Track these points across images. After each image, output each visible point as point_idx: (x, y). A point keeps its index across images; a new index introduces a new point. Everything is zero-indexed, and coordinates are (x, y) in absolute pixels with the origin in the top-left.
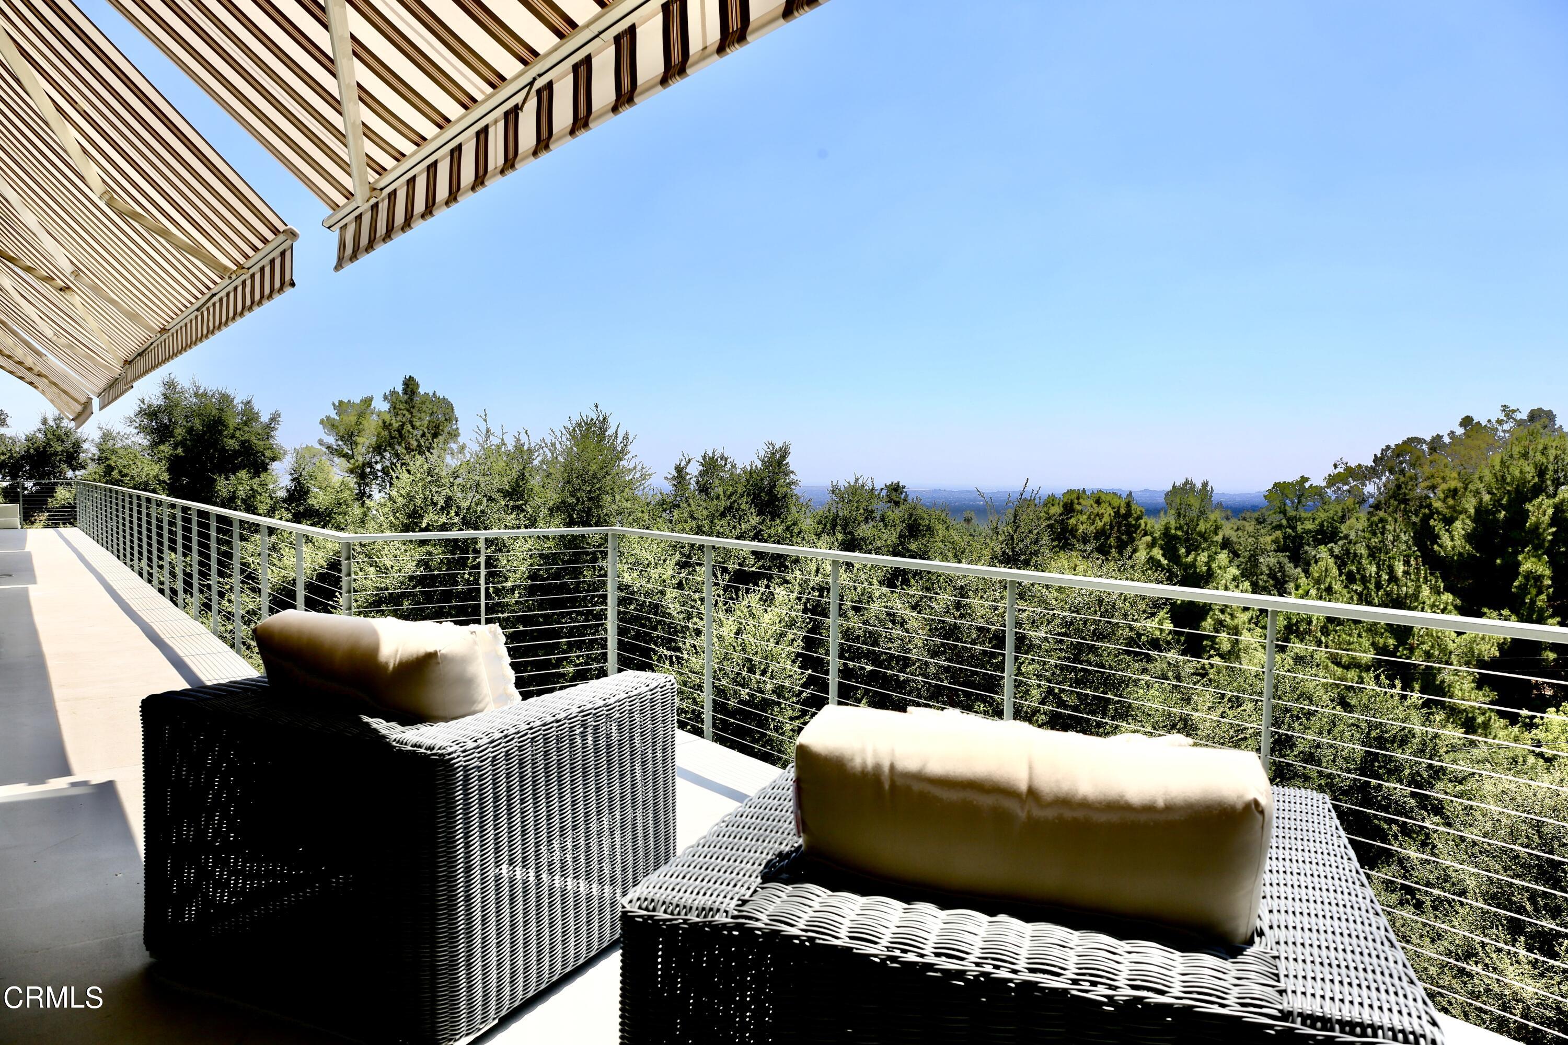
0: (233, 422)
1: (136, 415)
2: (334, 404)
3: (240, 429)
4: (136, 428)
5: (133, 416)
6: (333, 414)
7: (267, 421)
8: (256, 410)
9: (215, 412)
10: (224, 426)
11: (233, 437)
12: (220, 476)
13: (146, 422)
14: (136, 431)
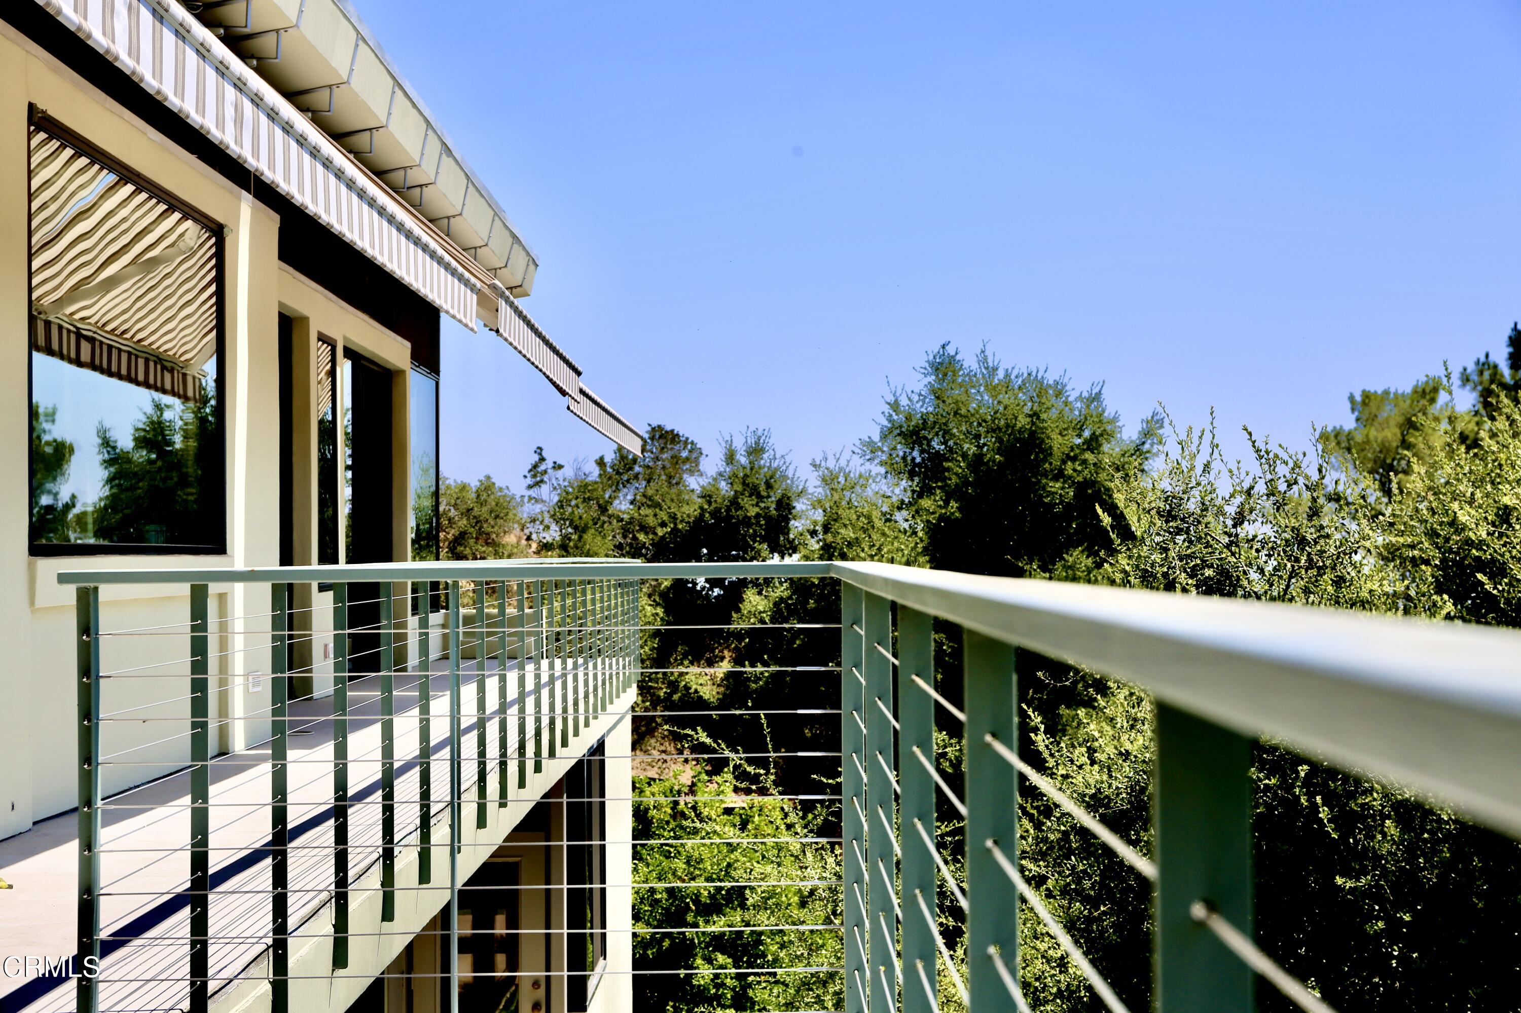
0: (1058, 443)
1: (884, 437)
2: (1352, 399)
3: (1074, 459)
4: (882, 464)
5: (876, 438)
6: (1348, 422)
7: (1135, 436)
8: (1109, 413)
9: (1023, 421)
10: (1042, 451)
11: (1059, 475)
12: (1031, 562)
13: (901, 450)
14: (882, 470)
